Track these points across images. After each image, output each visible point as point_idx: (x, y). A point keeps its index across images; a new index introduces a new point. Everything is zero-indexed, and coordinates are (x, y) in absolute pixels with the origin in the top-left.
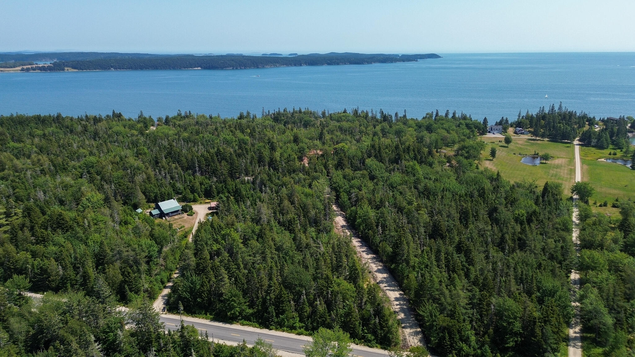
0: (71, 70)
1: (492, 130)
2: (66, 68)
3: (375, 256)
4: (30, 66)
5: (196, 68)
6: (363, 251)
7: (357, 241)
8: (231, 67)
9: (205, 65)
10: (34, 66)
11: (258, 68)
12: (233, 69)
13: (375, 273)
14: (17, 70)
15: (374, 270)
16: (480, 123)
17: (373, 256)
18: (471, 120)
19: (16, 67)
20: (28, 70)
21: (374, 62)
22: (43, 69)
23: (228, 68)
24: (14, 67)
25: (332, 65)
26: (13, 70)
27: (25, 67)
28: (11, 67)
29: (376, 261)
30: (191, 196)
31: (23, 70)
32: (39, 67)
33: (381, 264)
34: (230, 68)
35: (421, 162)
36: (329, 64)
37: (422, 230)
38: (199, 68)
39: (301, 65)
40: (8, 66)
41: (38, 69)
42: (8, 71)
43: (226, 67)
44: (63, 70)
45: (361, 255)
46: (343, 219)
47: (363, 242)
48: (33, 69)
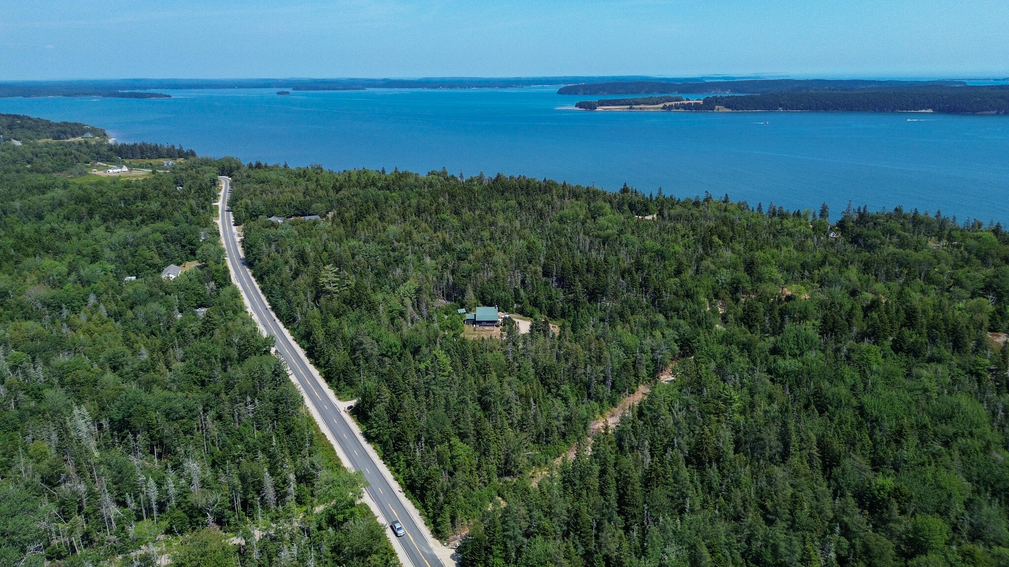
0: (722, 109)
2: (717, 107)
4: (673, 103)
5: (924, 111)
8: (994, 110)
10: (679, 103)
12: (998, 113)
14: (658, 108)
20: (670, 107)
22: (688, 107)
23: (988, 112)
24: (658, 103)
26: (653, 108)
27: (668, 104)
28: (654, 104)
30: (529, 308)
31: (664, 108)
32: (684, 104)
34: (991, 112)
38: (930, 111)
40: (651, 101)
41: (682, 108)
42: (648, 109)
43: (982, 110)
44: (713, 109)
48: (677, 107)
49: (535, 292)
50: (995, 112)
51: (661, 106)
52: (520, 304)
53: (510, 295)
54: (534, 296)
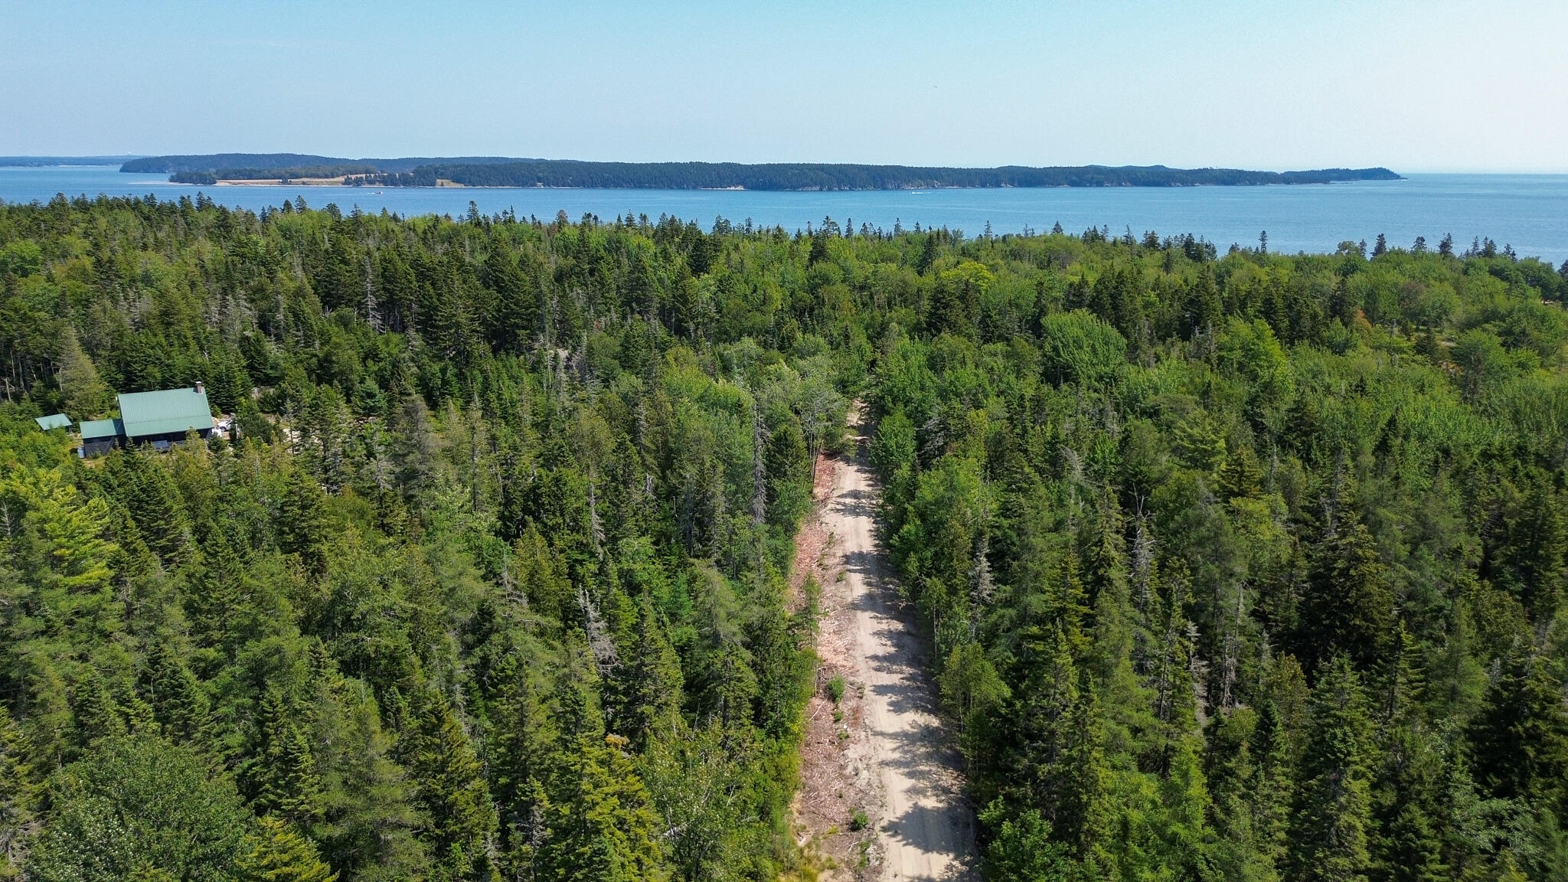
0: (449, 184)
2: (439, 181)
3: (935, 722)
4: (364, 176)
5: (733, 188)
6: (881, 690)
7: (878, 634)
8: (816, 185)
9: (754, 180)
10: (372, 174)
11: (885, 189)
12: (821, 190)
13: (883, 838)
14: (336, 183)
15: (890, 816)
16: (1548, 268)
17: (922, 719)
18: (1514, 260)
19: (337, 176)
20: (358, 182)
21: (1202, 183)
22: (389, 182)
23: (809, 188)
24: (332, 177)
25: (1085, 186)
26: (328, 183)
27: (353, 177)
28: (327, 177)
29: (928, 757)
31: (346, 182)
33: (949, 778)
34: (814, 188)
35: (1290, 337)
36: (1073, 184)
37: (1238, 601)
38: (740, 188)
39: (998, 185)
40: (320, 173)
41: (380, 182)
42: (318, 184)
43: (803, 186)
44: (433, 184)
45: (856, 711)
46: (873, 527)
47: (907, 640)
48: (371, 182)
49: (317, 344)
50: (818, 188)
51: (342, 179)
52: (272, 385)
53: (232, 361)
54: (316, 356)
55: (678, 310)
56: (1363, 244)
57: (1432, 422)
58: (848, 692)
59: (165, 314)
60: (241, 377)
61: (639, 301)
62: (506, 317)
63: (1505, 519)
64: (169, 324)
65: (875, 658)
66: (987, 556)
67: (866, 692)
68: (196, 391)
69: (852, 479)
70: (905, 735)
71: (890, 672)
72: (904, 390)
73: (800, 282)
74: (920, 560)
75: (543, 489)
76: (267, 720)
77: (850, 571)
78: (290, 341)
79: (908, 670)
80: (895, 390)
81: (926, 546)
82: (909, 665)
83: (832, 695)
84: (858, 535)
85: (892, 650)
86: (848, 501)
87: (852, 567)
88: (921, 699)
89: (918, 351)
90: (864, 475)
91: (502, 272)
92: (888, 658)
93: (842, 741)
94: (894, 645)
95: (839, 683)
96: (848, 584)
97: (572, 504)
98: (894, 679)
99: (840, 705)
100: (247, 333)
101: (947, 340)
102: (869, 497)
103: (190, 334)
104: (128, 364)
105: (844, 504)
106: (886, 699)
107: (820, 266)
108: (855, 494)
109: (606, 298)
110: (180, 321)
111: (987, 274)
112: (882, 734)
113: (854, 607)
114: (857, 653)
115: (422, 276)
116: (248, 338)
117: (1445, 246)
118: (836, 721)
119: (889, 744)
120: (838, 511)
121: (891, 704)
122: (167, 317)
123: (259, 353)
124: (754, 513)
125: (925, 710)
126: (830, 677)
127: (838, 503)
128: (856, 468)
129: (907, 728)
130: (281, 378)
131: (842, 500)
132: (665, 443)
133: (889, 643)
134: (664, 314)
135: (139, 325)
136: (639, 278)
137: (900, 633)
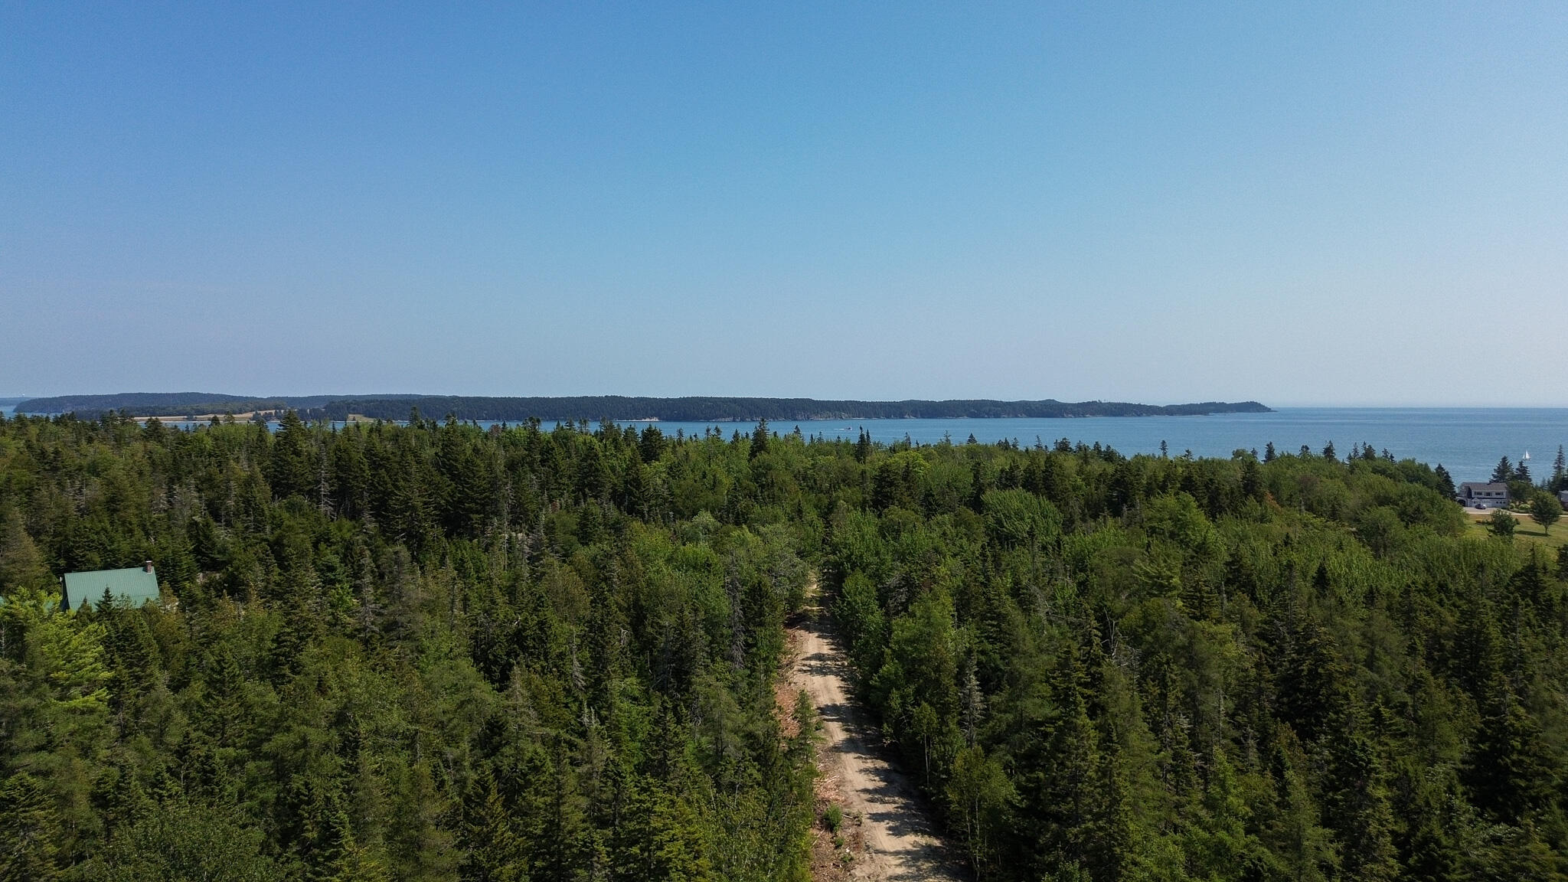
0: (361, 419)
1: (1469, 496)
2: (351, 416)
4: (273, 411)
5: (646, 420)
6: (877, 817)
7: (866, 771)
8: (729, 416)
9: (669, 412)
10: (283, 411)
12: (734, 421)
16: (1425, 471)
17: (923, 840)
18: (1393, 461)
19: (246, 412)
20: (267, 418)
23: (723, 420)
24: (240, 413)
25: (983, 417)
27: (262, 413)
29: (934, 871)
36: (973, 415)
38: (653, 420)
39: (902, 417)
40: (228, 409)
43: (716, 417)
44: (345, 419)
45: (856, 837)
46: (842, 684)
47: (894, 776)
49: (268, 528)
50: (731, 419)
52: (218, 571)
53: (179, 544)
54: (266, 540)
55: (631, 493)
56: (1254, 452)
57: (1356, 574)
58: (846, 822)
59: (112, 500)
60: (187, 561)
61: (591, 486)
62: (460, 502)
63: (1443, 641)
64: (115, 510)
65: (866, 791)
66: (976, 673)
67: (863, 820)
68: (146, 570)
69: (813, 644)
70: (908, 852)
71: (883, 802)
72: (861, 556)
73: (745, 471)
74: (902, 697)
75: (529, 632)
76: (302, 802)
77: (828, 720)
78: (240, 526)
79: (900, 800)
80: (853, 557)
81: (908, 682)
82: (900, 795)
83: (829, 824)
84: (829, 691)
85: (882, 784)
86: (813, 663)
87: (827, 717)
88: (917, 824)
89: (870, 525)
90: (825, 641)
91: (456, 460)
92: (876, 791)
93: (847, 863)
94: (882, 780)
95: (836, 812)
96: (827, 731)
97: (555, 650)
98: (890, 808)
99: (839, 833)
100: (197, 518)
101: (895, 513)
102: (834, 659)
103: (135, 520)
104: (69, 551)
105: (810, 666)
106: (884, 825)
107: (762, 457)
108: (819, 657)
109: (560, 484)
110: (128, 507)
111: (923, 462)
112: (884, 853)
113: (836, 749)
114: (848, 788)
115: (375, 466)
116: (196, 523)
117: (1329, 451)
118: (837, 848)
119: (893, 861)
120: (805, 671)
121: (890, 829)
122: (113, 503)
123: (207, 537)
124: (731, 658)
125: (924, 833)
126: (825, 809)
127: (804, 665)
128: (816, 634)
129: (909, 847)
130: (230, 562)
131: (808, 662)
132: (637, 600)
133: (877, 778)
134: (617, 498)
135: (83, 512)
136: (591, 465)
137: (885, 770)
